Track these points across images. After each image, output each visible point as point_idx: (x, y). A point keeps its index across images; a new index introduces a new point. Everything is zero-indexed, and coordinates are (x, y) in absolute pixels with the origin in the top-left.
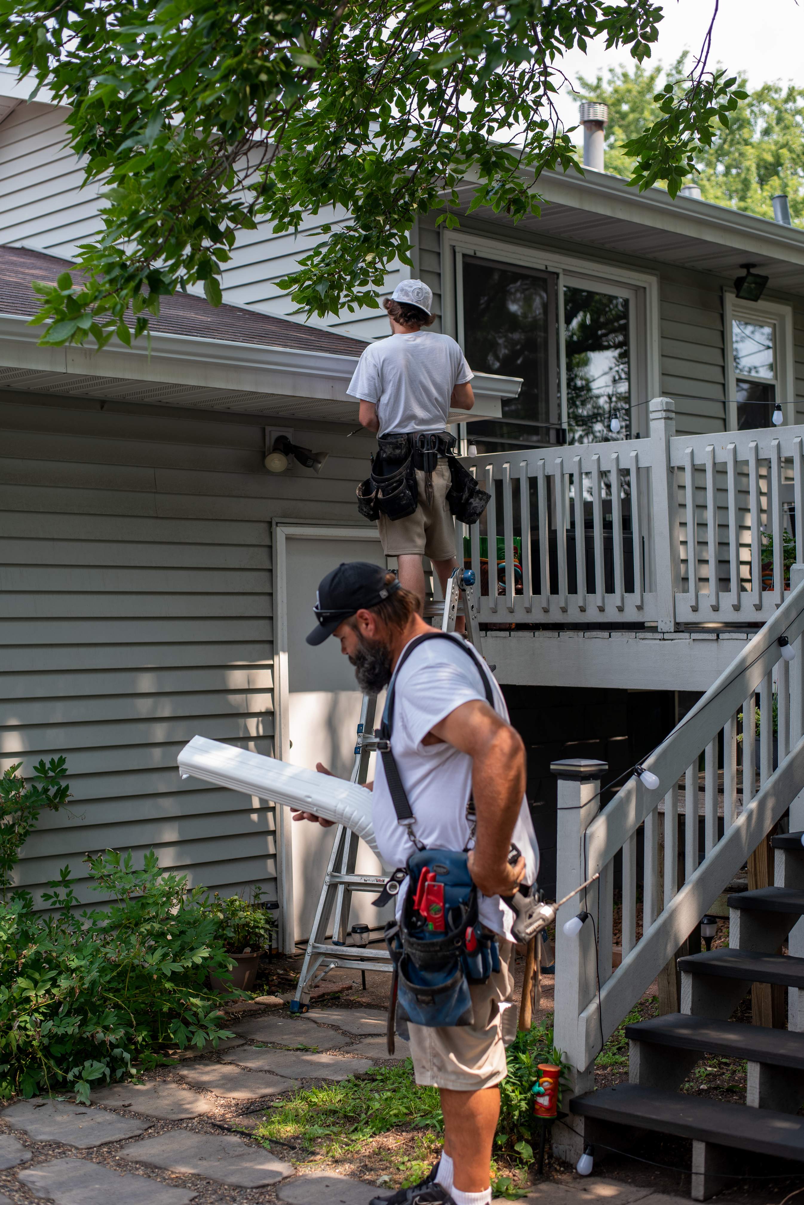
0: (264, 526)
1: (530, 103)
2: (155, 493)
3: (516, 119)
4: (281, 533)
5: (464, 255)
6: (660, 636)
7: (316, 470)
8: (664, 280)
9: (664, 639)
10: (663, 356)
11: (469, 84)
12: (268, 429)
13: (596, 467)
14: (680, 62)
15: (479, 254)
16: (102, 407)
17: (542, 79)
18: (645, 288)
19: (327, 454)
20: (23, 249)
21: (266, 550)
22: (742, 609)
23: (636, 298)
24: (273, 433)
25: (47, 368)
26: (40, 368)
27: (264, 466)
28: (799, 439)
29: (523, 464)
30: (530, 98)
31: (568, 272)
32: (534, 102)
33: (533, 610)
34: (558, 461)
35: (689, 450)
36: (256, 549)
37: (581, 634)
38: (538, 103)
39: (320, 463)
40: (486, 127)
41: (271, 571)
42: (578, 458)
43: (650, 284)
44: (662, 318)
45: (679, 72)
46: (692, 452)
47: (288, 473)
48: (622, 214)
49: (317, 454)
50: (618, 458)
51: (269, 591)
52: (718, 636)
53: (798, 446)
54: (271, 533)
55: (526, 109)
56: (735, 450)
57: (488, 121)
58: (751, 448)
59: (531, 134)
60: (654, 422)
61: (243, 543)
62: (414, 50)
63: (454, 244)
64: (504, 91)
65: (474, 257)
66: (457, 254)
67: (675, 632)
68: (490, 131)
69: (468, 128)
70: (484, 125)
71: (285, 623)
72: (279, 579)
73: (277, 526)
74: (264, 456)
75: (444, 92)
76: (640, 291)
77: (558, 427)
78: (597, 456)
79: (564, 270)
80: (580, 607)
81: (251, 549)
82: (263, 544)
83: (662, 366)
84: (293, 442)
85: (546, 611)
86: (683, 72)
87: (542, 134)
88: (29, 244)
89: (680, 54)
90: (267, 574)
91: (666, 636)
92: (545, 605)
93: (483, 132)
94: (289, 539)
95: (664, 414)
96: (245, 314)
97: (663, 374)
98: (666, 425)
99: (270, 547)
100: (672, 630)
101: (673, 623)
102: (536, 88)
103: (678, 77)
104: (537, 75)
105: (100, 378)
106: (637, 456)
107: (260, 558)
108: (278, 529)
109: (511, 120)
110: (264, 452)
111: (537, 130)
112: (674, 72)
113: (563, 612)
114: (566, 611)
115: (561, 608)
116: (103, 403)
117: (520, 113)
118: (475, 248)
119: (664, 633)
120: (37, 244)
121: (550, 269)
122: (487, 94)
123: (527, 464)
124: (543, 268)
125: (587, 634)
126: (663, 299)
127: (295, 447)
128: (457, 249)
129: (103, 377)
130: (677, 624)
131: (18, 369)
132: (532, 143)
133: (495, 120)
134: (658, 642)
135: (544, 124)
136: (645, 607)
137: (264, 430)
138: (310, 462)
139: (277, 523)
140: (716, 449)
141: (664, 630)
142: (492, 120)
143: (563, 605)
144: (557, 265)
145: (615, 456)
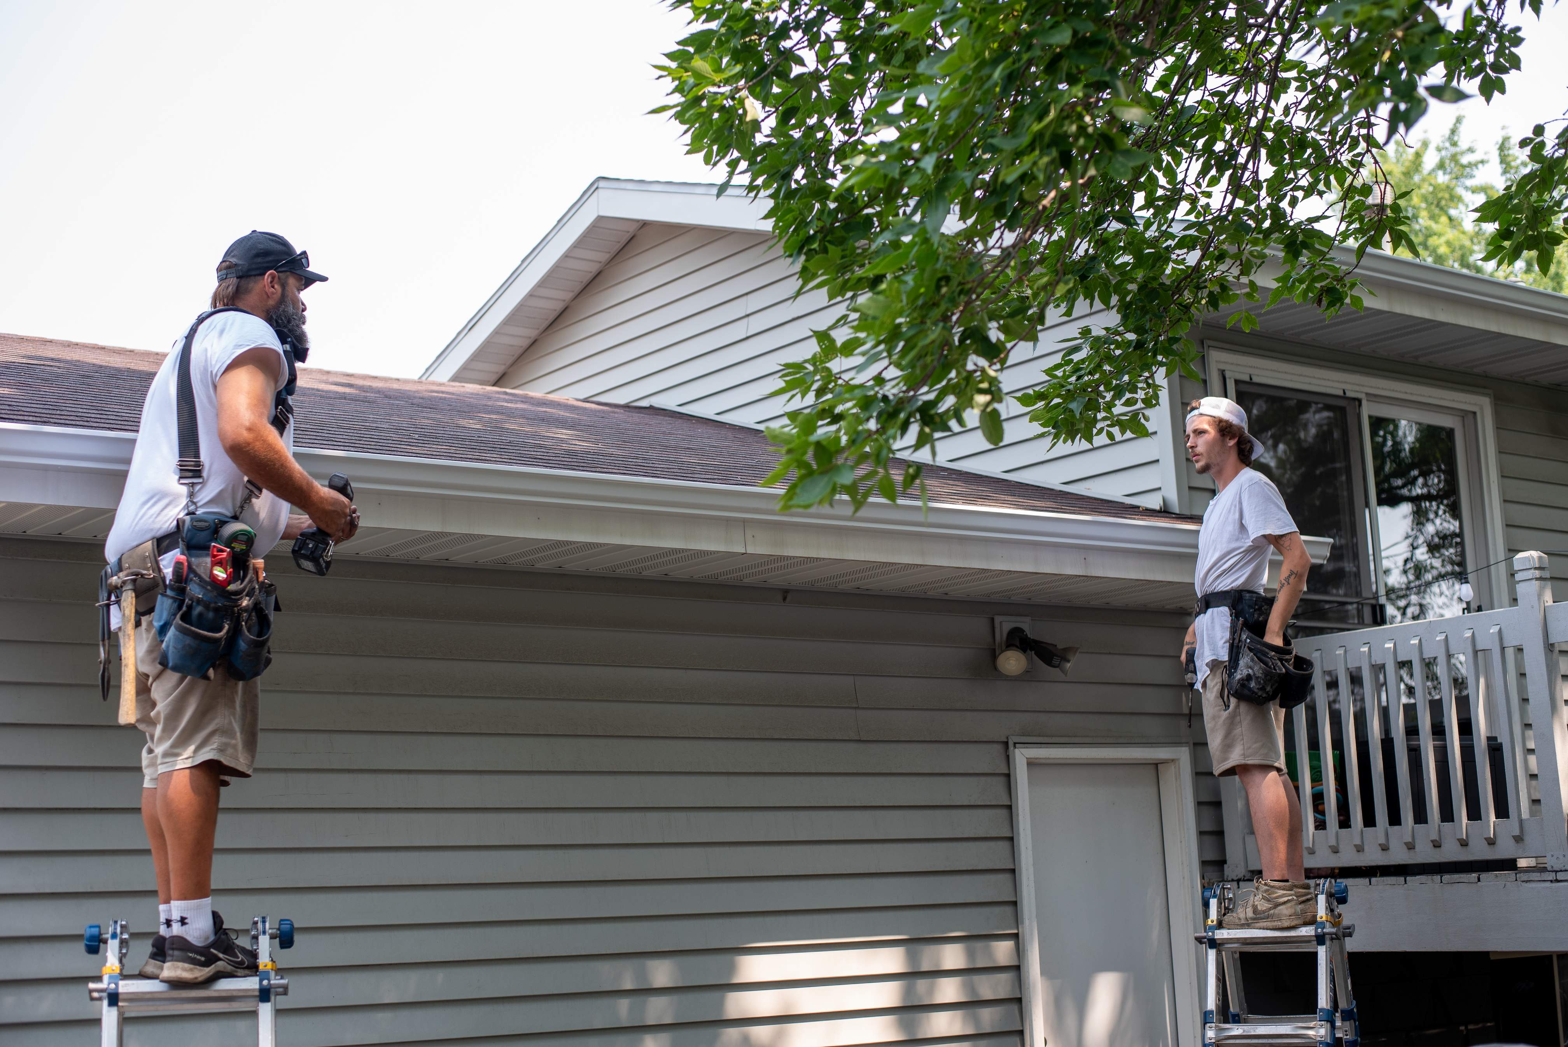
0: (999, 748)
1: (1345, 164)
2: (855, 708)
3: (1328, 184)
4: (1021, 756)
5: (1237, 382)
6: (1552, 876)
7: (1065, 672)
8: (1499, 401)
9: (1557, 881)
10: (1505, 501)
11: (1264, 142)
12: (998, 619)
14: (1453, 132)
15: (1256, 379)
16: (785, 599)
17: (1364, 131)
18: (1475, 413)
19: (1077, 649)
20: (651, 408)
21: (1002, 779)
23: (1464, 426)
24: (1005, 624)
25: (722, 548)
26: (713, 548)
27: (996, 668)
29: (1340, 652)
30: (1345, 158)
31: (1373, 398)
32: (1353, 163)
33: (1366, 848)
34: (1389, 645)
36: (989, 779)
37: (1437, 877)
38: (1357, 164)
39: (1068, 661)
40: (1288, 198)
41: (1010, 807)
42: (1416, 640)
43: (1482, 409)
44: (1501, 452)
45: (1454, 144)
47: (1027, 676)
48: (1444, 315)
49: (1066, 650)
51: (1009, 835)
54: (1008, 757)
55: (1341, 173)
57: (1291, 190)
59: (1349, 204)
60: (1521, 584)
61: (972, 771)
62: (1187, 104)
63: (1222, 367)
64: (1309, 151)
65: (1250, 383)
66: (1228, 381)
68: (1294, 202)
69: (1265, 201)
70: (1285, 195)
71: (1032, 878)
72: (1021, 818)
73: (1015, 747)
74: (994, 657)
75: (1237, 153)
76: (1469, 417)
77: (1373, 602)
78: (1443, 636)
79: (1367, 394)
80: (1432, 841)
81: (983, 779)
82: (997, 772)
83: (1505, 514)
84: (1030, 634)
85: (1385, 848)
86: (1459, 143)
88: (659, 402)
89: (1454, 121)
90: (1004, 812)
91: (1558, 876)
92: (1382, 841)
93: (1284, 204)
94: (1031, 764)
95: (1535, 574)
96: (950, 474)
97: (1507, 525)
99: (1008, 776)
102: (1355, 143)
103: (1453, 150)
104: (1355, 128)
105: (791, 558)
106: (1500, 631)
107: (995, 792)
108: (1017, 750)
109: (1321, 187)
110: (994, 650)
111: (1357, 198)
112: (1447, 145)
113: (1409, 849)
114: (1414, 848)
115: (1406, 844)
116: (785, 593)
117: (1332, 177)
118: (1251, 371)
119: (1556, 872)
120: (668, 401)
121: (1349, 394)
122: (1287, 156)
123: (1345, 652)
124: (1341, 393)
125: (1447, 877)
126: (1500, 427)
127: (1036, 642)
128: (1227, 375)
129: (794, 557)
131: (686, 550)
132: (1350, 215)
133: (1301, 188)
134: (1548, 884)
135: (1366, 190)
136: (1526, 837)
137: (992, 620)
138: (1056, 661)
139: (1015, 743)
141: (1555, 869)
142: (1296, 188)
143: (1410, 840)
144: (1357, 388)
145: (1468, 634)
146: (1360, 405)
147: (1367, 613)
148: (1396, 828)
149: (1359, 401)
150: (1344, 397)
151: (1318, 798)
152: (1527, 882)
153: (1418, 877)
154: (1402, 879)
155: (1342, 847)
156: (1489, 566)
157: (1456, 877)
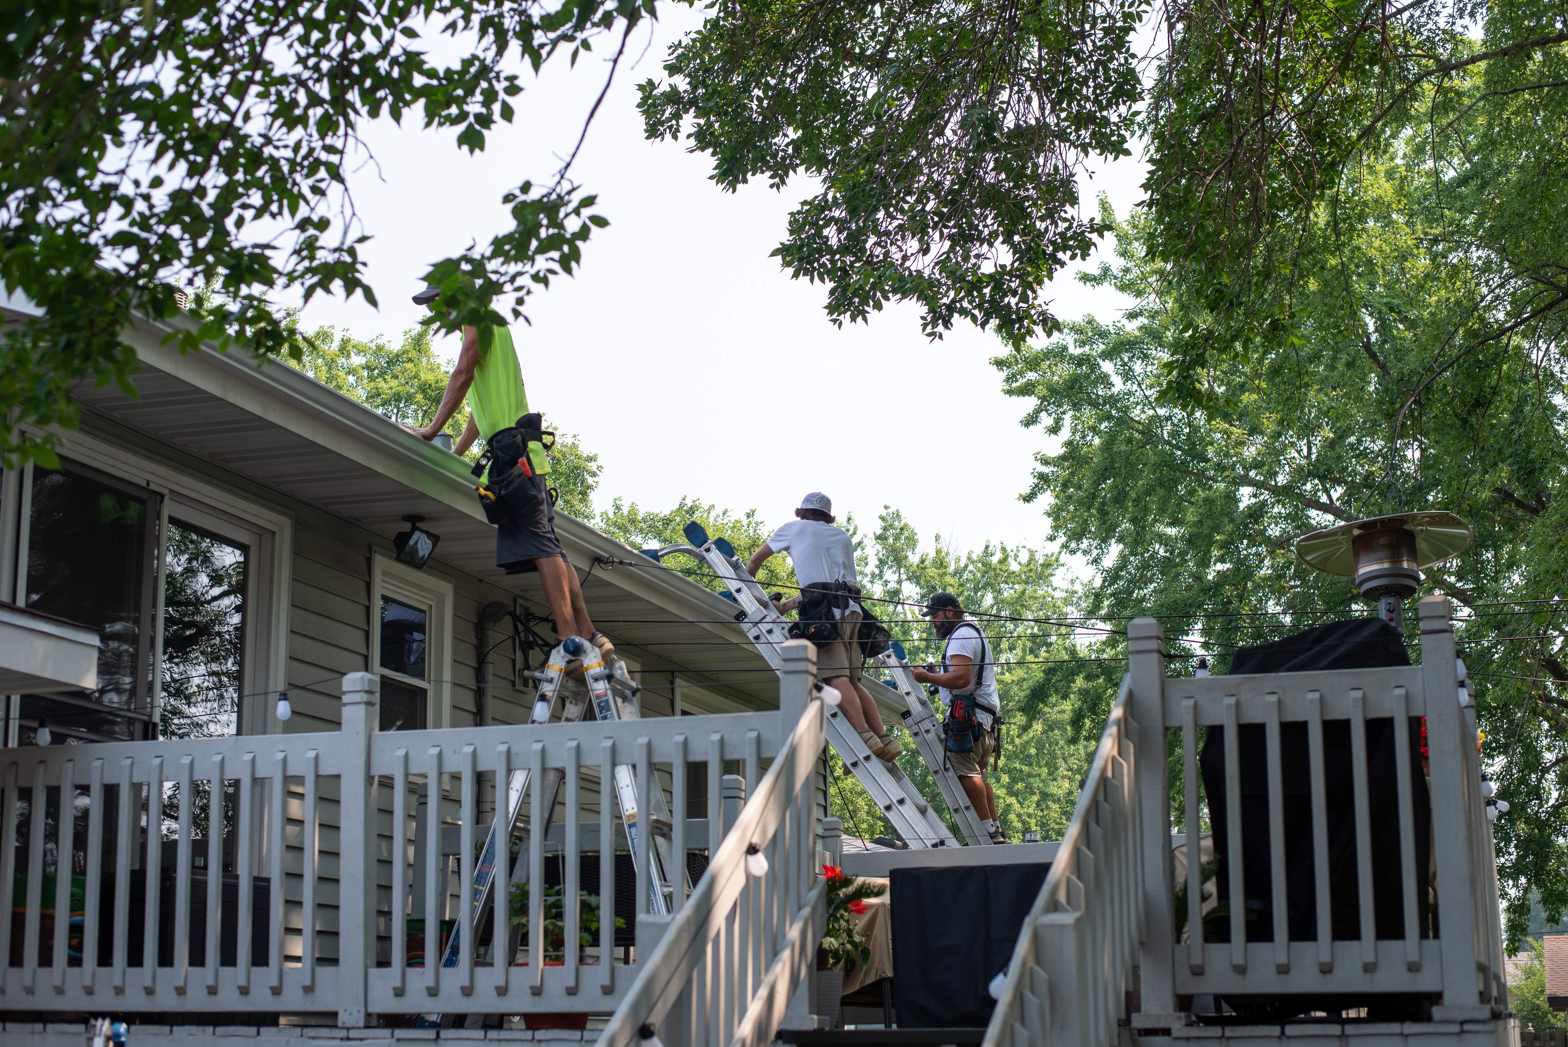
6: (343, 1033)
8: (299, 524)
9: (348, 1039)
10: (291, 631)
13: (248, 772)
18: (274, 533)
22: (475, 993)
28: (575, 743)
31: (176, 496)
33: (127, 991)
34: (186, 760)
35: (401, 752)
37: (210, 1029)
40: (235, 215)
42: (220, 757)
43: (281, 530)
46: (407, 756)
50: (285, 760)
52: (438, 1034)
53: (573, 752)
56: (474, 754)
57: (240, 207)
58: (500, 753)
60: (348, 708)
67: (366, 1027)
68: (240, 222)
70: (232, 211)
78: (251, 756)
80: (208, 987)
85: (150, 992)
87: (316, 239)
91: (353, 1034)
92: (148, 983)
93: (229, 222)
95: (365, 697)
98: (367, 711)
100: (361, 1024)
101: (362, 1015)
106: (317, 757)
109: (274, 208)
111: (310, 232)
114: (185, 993)
115: (176, 988)
117: (285, 202)
119: (348, 1029)
123: (132, 764)
124: (144, 484)
125: (220, 1030)
126: (298, 551)
130: (368, 1015)
132: (301, 251)
133: (251, 207)
135: (322, 226)
136: (318, 989)
140: (445, 751)
141: (348, 1025)
142: (244, 206)
143: (182, 984)
144: (162, 482)
145: (281, 756)
146: (162, 501)
147: (138, 729)
148: (167, 970)
149: (162, 496)
150: (146, 489)
151: (76, 930)
152: (314, 1038)
153: (187, 1028)
154: (168, 1028)
155: (97, 988)
156: (266, 693)
157: (232, 1029)
